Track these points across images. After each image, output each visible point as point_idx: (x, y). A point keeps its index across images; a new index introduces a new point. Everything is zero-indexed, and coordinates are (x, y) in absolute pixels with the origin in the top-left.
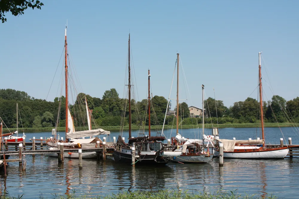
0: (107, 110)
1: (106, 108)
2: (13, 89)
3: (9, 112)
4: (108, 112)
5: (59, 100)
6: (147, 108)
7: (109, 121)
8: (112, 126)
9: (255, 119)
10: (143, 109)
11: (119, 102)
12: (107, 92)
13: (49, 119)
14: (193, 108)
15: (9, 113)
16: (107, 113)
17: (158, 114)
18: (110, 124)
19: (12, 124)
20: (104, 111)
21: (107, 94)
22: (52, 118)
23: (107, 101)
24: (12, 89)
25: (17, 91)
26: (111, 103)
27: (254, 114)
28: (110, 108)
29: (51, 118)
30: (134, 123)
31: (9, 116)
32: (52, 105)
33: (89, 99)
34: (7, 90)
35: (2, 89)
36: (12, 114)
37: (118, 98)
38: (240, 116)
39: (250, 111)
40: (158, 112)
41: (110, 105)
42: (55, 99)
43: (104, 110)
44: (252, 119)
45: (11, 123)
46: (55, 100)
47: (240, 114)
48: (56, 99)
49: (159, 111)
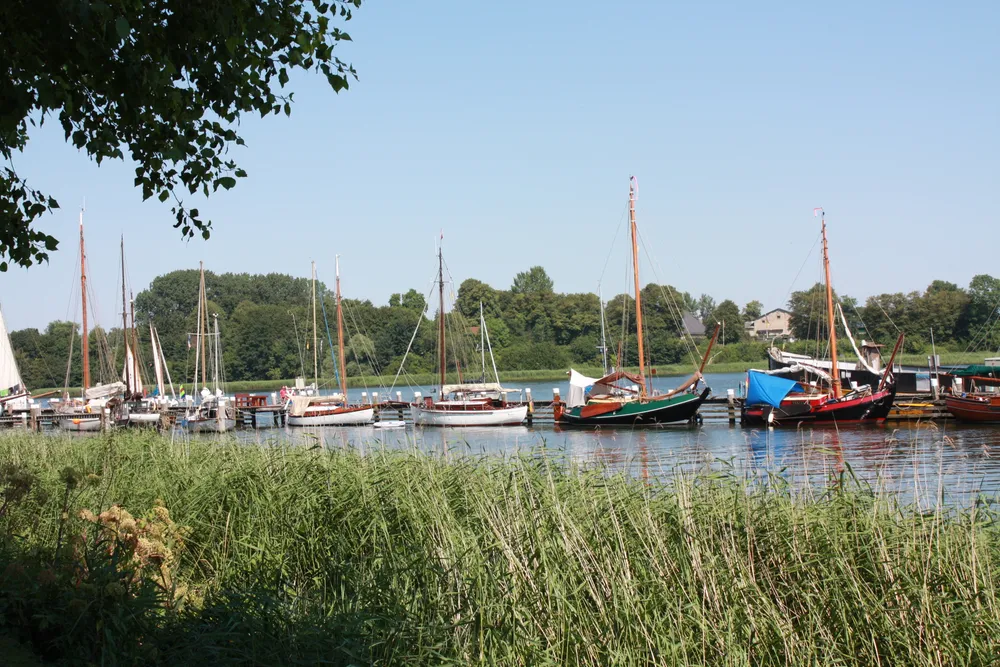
0: (519, 326)
1: (516, 320)
2: (285, 274)
3: (261, 339)
4: (518, 330)
5: (401, 302)
6: (625, 318)
7: (518, 358)
8: (527, 369)
9: (921, 341)
10: (615, 321)
11: (551, 303)
12: (521, 276)
13: (364, 354)
14: (781, 314)
15: (260, 342)
16: (519, 335)
17: (655, 336)
18: (520, 366)
19: (268, 370)
20: (508, 330)
21: (522, 283)
22: (372, 353)
23: (519, 302)
24: (281, 275)
25: (295, 278)
26: (529, 307)
27: (923, 328)
28: (527, 322)
29: (369, 353)
30: (590, 361)
31: (259, 349)
32: (374, 317)
33: (489, 295)
34: (268, 275)
35: (255, 276)
36: (268, 343)
37: (551, 291)
38: (883, 334)
39: (912, 320)
40: (655, 328)
41: (529, 311)
42: (390, 298)
43: (509, 326)
44: (914, 343)
45: (267, 366)
46: (391, 301)
47: (883, 330)
48: (395, 299)
49: (658, 326)
